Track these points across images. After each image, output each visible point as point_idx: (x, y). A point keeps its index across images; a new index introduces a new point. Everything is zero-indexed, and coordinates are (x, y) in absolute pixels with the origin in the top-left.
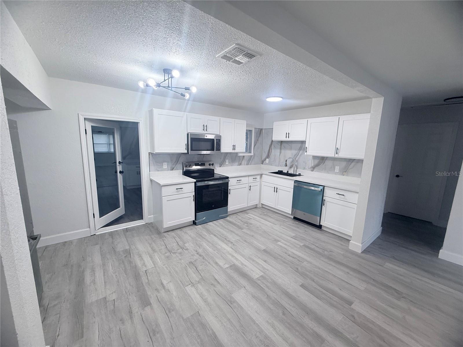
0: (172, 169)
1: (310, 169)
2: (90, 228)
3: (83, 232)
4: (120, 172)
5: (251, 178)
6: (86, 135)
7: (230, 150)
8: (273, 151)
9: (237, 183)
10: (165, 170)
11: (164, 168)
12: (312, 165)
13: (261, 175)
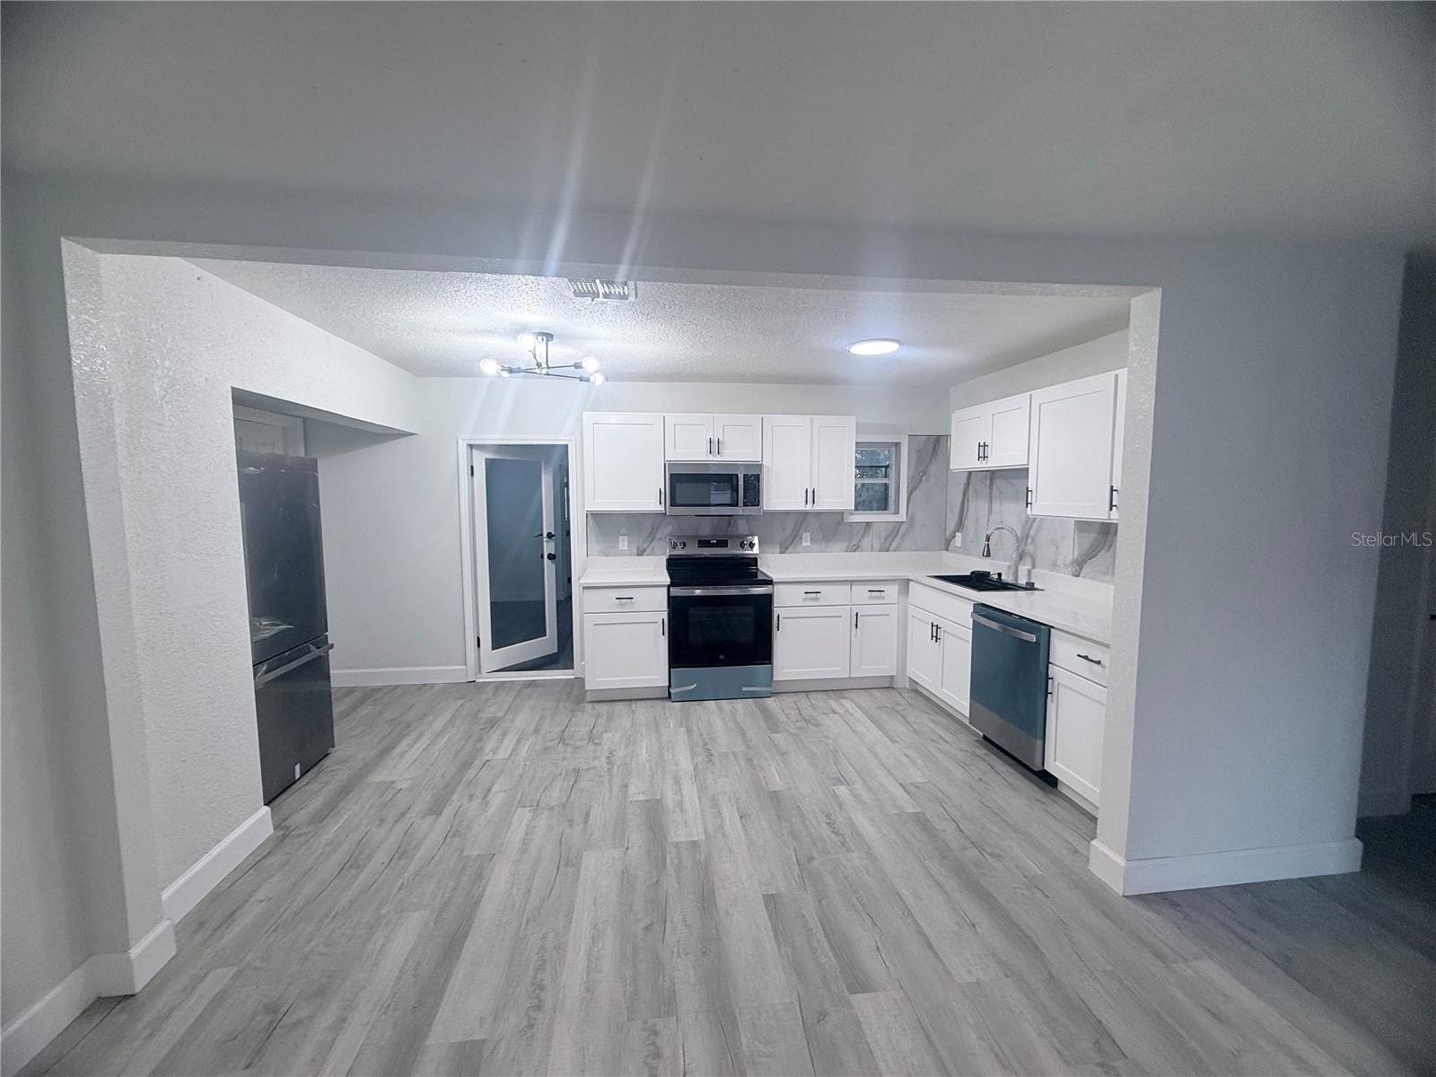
0: (640, 553)
1: (1070, 569)
2: (466, 665)
3: (452, 672)
4: (551, 557)
5: (861, 592)
6: (472, 478)
7: (797, 504)
8: (972, 505)
9: (805, 600)
10: (622, 554)
11: (621, 548)
12: (1075, 556)
13: (905, 584)
